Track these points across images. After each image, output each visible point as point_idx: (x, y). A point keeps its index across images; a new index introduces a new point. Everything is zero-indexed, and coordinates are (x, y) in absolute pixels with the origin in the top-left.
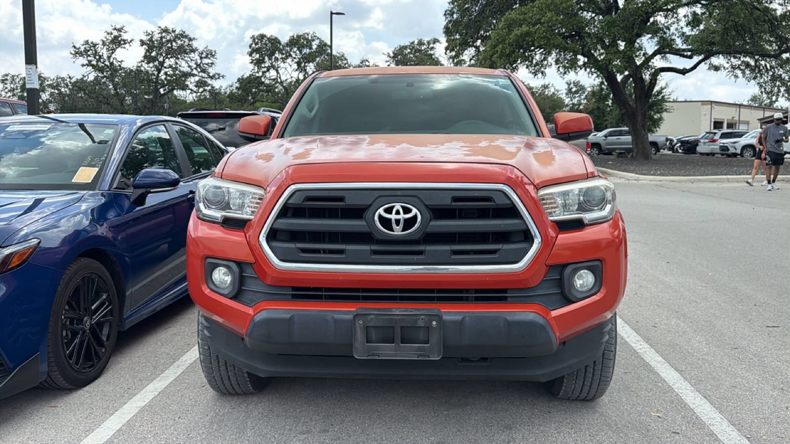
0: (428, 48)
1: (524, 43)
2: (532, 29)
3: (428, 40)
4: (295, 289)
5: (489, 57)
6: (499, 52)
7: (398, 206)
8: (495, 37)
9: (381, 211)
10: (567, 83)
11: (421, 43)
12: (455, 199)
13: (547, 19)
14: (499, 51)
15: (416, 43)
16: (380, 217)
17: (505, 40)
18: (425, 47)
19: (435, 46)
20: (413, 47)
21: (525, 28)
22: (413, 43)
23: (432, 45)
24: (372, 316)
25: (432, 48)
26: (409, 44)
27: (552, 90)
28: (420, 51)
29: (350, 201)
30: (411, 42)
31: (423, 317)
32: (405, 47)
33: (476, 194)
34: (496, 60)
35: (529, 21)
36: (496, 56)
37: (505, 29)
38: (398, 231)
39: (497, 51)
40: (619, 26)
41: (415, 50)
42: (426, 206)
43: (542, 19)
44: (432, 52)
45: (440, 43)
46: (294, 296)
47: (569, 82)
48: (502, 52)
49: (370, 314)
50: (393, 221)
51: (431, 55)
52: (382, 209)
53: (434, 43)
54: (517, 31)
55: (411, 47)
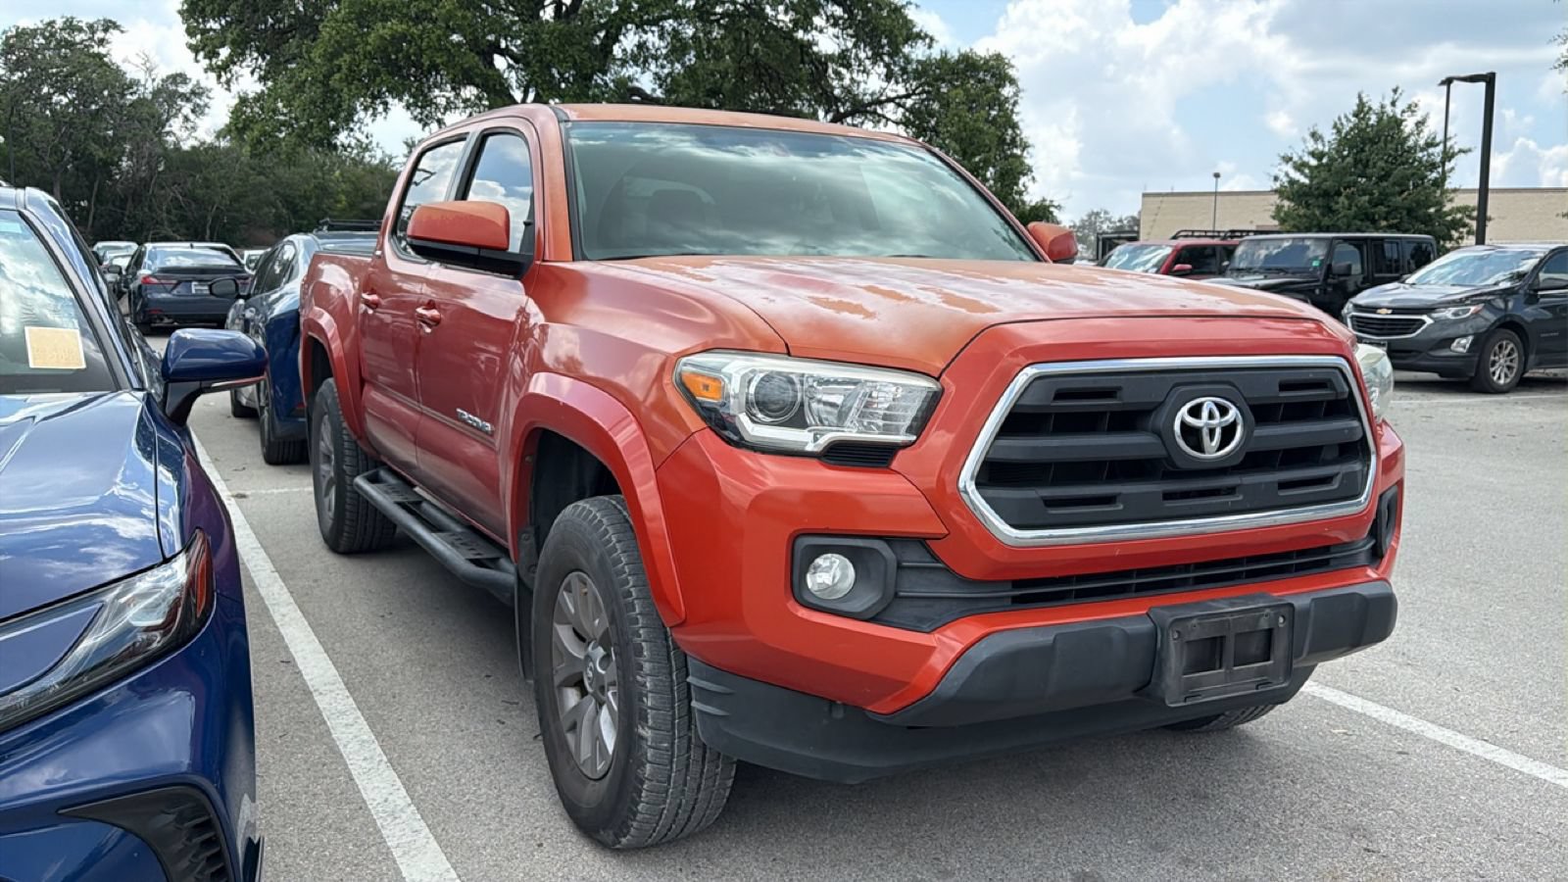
0: (91, 39)
1: (400, 55)
2: (413, 30)
3: (91, 21)
4: (1017, 584)
5: (321, 77)
6: (344, 70)
7: (1208, 403)
8: (331, 36)
9: (1184, 412)
10: (406, 143)
11: (71, 26)
12: (1285, 386)
13: (443, 11)
14: (344, 67)
15: (59, 24)
16: (1183, 424)
17: (354, 45)
18: (83, 36)
19: (108, 36)
20: (52, 35)
21: (395, 26)
22: (51, 24)
23: (100, 35)
24: (1195, 621)
25: (101, 42)
26: (41, 26)
27: (379, 155)
28: (70, 45)
29: (1129, 397)
30: (46, 20)
31: (1268, 611)
32: (34, 33)
33: (1311, 375)
34: (337, 86)
35: (405, 11)
36: (337, 76)
37: (351, 21)
38: (1212, 450)
39: (339, 68)
40: (580, 44)
41: (59, 42)
42: (1245, 399)
43: (431, 10)
44: (103, 50)
45: (122, 32)
46: (1016, 600)
47: (410, 141)
48: (350, 70)
49: (1191, 618)
50: (1205, 432)
51: (100, 56)
52: (1185, 409)
53: (106, 30)
54: (384, 30)
55: (47, 34)
